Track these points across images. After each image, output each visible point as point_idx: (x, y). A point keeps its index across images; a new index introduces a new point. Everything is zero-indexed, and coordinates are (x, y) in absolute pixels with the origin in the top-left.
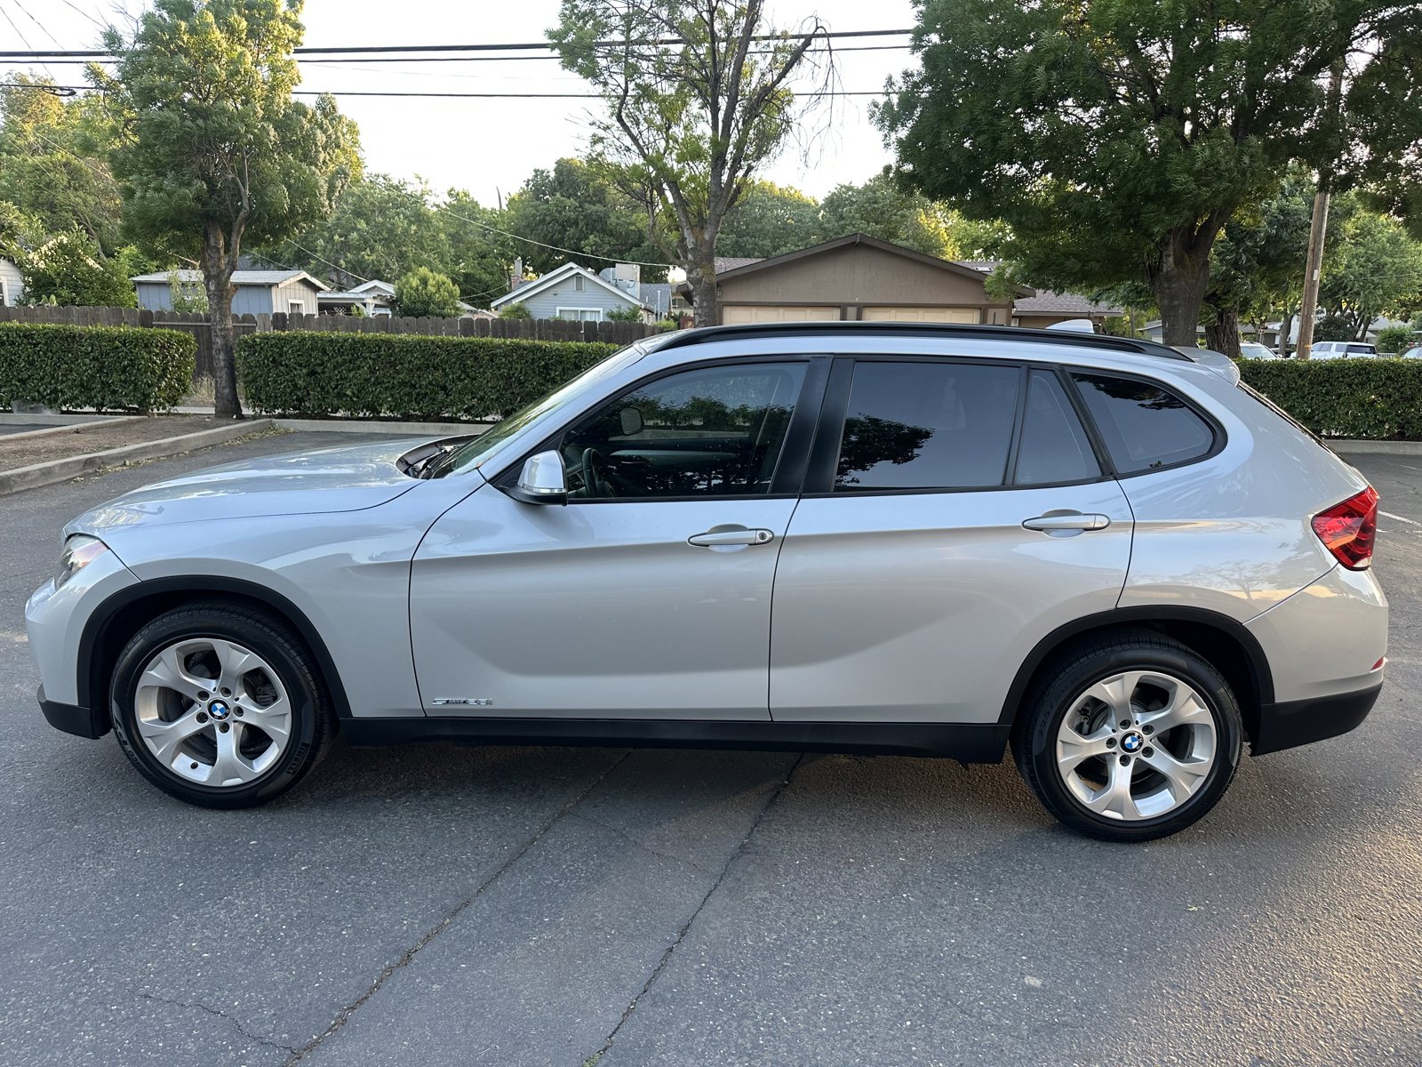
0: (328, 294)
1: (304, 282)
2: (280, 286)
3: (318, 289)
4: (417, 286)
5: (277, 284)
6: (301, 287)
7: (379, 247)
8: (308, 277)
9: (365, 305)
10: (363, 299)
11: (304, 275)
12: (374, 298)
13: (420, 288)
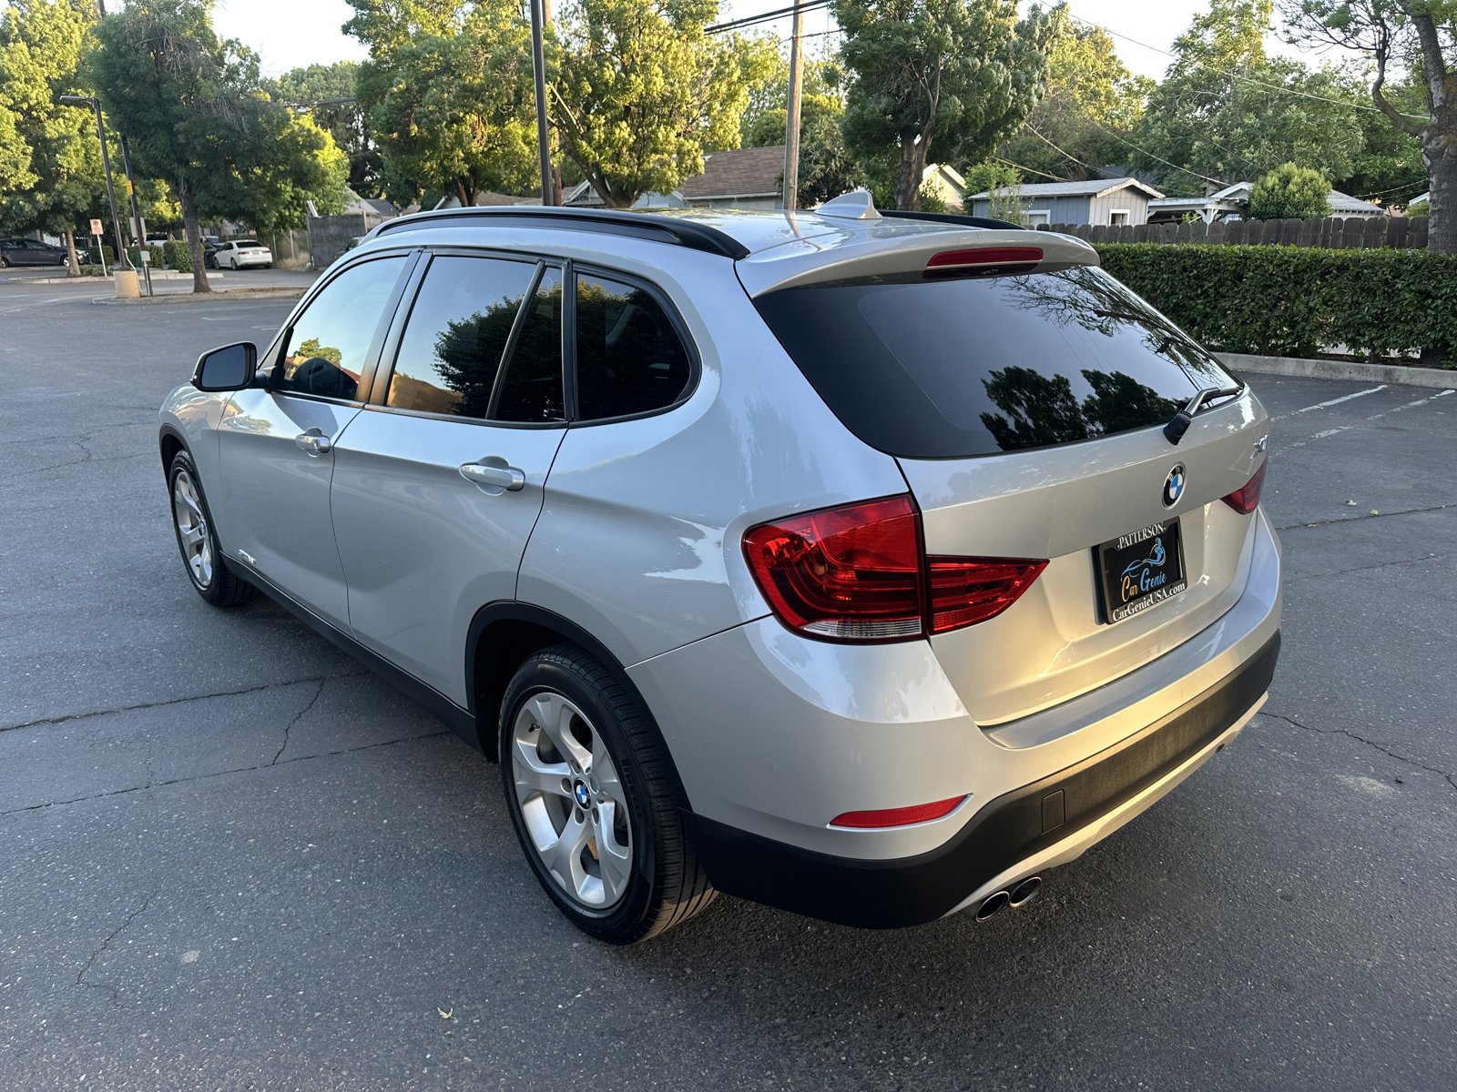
0: (1161, 201)
1: (1132, 189)
2: (1098, 196)
3: (1150, 197)
4: (1274, 186)
5: (1095, 194)
6: (1129, 195)
7: (1265, 143)
8: (1137, 184)
9: (1205, 211)
10: (1203, 205)
11: (1133, 181)
12: (1219, 203)
13: (1277, 187)
